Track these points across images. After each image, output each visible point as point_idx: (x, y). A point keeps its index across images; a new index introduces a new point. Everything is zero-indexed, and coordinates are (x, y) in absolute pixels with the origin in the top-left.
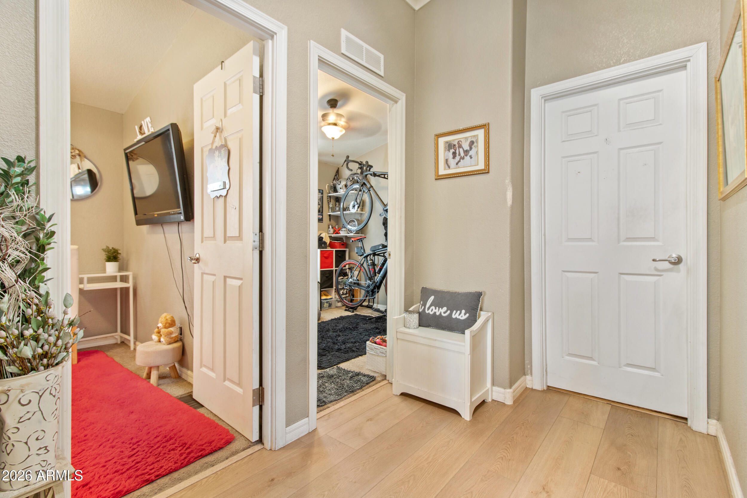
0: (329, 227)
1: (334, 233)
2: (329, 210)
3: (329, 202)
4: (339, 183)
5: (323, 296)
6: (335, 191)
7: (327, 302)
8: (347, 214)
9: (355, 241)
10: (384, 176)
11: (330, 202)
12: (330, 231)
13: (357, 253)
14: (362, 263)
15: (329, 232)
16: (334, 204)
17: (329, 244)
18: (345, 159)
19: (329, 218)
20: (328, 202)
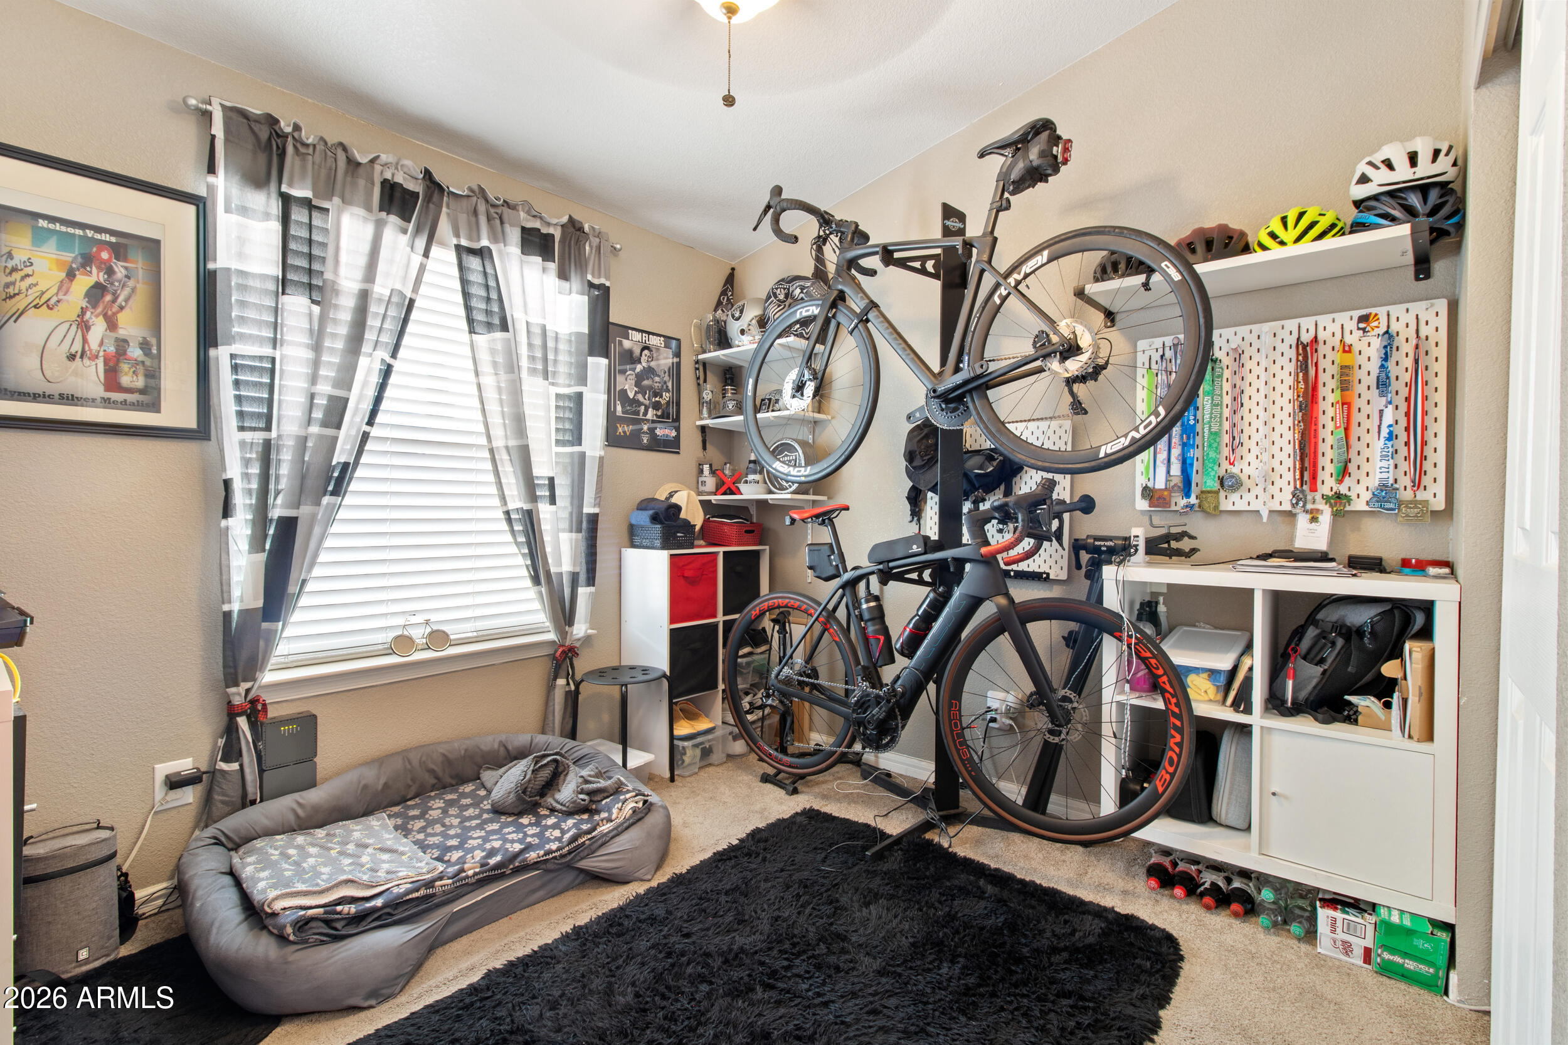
0: (701, 471)
1: (717, 489)
2: (701, 412)
3: (701, 381)
4: (737, 315)
5: (679, 719)
6: (723, 341)
7: (696, 746)
8: (771, 424)
9: (803, 520)
10: (923, 265)
11: (705, 381)
12: (704, 483)
13: (811, 568)
14: (830, 607)
15: (701, 488)
16: (718, 390)
17: (702, 527)
18: (765, 198)
19: (700, 439)
20: (699, 384)
